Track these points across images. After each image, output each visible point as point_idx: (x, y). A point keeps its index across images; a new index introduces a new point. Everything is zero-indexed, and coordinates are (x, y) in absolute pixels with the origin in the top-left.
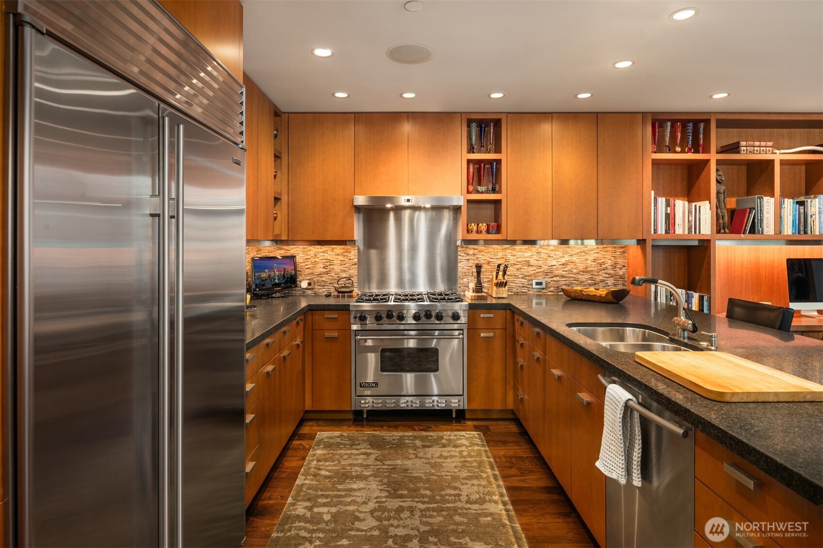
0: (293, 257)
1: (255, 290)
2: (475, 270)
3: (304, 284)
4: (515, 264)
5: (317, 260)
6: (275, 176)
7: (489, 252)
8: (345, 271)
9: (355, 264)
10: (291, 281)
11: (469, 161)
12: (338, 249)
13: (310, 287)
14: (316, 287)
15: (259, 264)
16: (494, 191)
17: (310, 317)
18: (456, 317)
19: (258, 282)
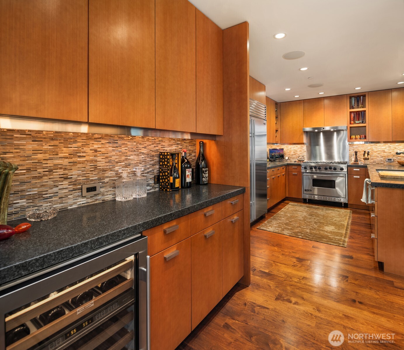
0: (283, 149)
1: (270, 159)
2: (354, 153)
3: (287, 158)
4: (377, 152)
5: (291, 150)
6: (276, 123)
7: (363, 147)
8: (301, 154)
9: (305, 151)
10: (282, 156)
11: (351, 113)
12: (299, 146)
13: (289, 159)
14: (291, 159)
15: (271, 151)
16: (363, 122)
17: (288, 167)
18: (342, 169)
19: (271, 156)
